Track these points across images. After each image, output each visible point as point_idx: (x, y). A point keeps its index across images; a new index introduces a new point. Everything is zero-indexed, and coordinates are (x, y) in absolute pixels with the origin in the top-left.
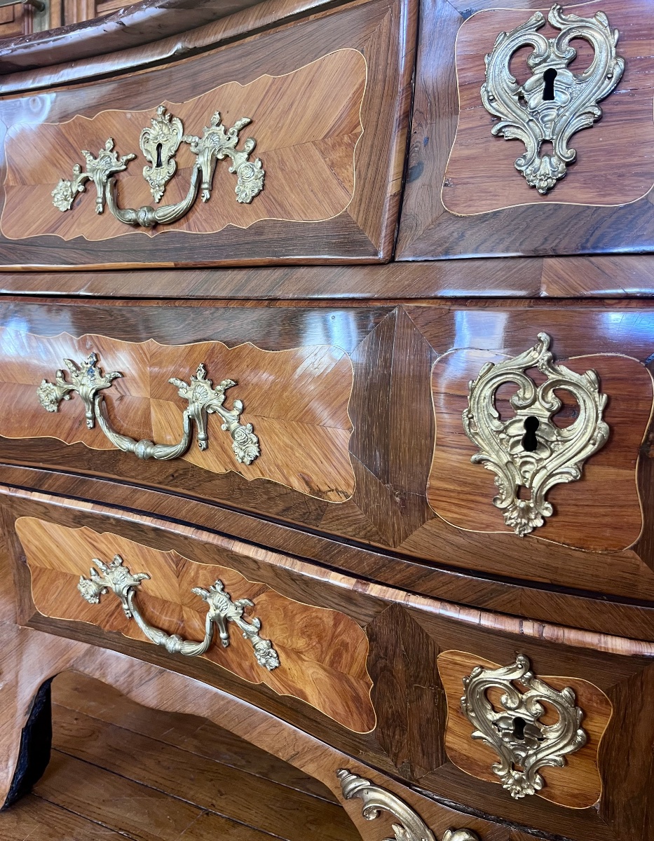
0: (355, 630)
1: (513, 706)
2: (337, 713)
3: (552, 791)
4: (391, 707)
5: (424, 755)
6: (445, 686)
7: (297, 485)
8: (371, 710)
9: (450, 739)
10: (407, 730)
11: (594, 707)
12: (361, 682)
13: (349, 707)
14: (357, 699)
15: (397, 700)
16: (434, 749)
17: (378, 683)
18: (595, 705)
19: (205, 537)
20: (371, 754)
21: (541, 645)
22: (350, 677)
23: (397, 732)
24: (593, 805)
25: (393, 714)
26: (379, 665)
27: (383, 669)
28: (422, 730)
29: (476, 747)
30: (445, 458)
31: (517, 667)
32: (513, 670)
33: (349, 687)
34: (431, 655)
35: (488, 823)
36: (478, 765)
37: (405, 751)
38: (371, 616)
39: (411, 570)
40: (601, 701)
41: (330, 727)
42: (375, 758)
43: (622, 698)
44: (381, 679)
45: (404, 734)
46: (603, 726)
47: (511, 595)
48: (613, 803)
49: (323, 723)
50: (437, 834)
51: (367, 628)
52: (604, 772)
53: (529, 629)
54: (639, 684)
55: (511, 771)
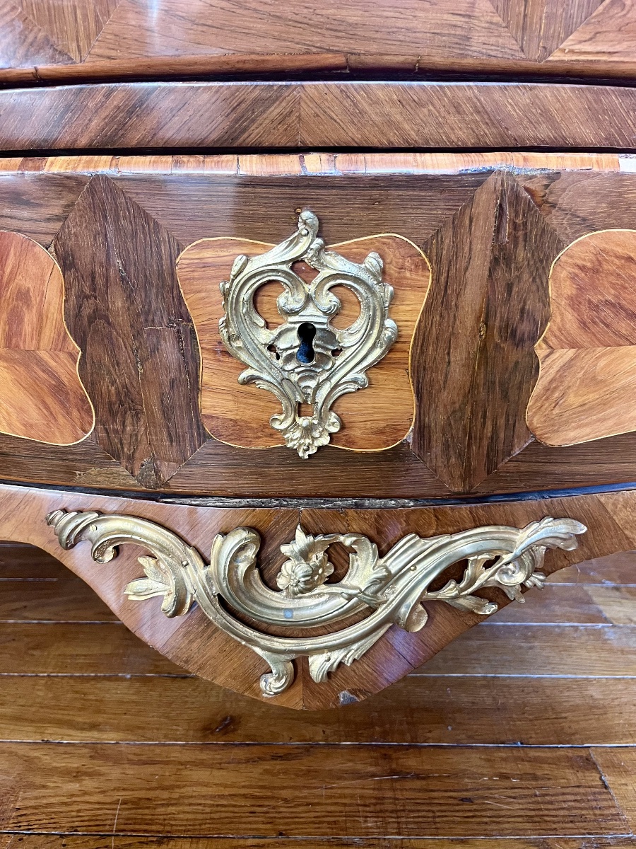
0: (35, 257)
1: (297, 306)
2: (31, 426)
3: (353, 433)
4: (113, 382)
5: (171, 441)
6: (192, 314)
8: (84, 400)
9: (208, 403)
10: (142, 411)
11: (406, 278)
12: (62, 355)
13: (47, 408)
14: (59, 389)
15: (122, 367)
16: (186, 428)
17: (88, 347)
18: (408, 274)
20: (94, 470)
21: (333, 187)
22: (43, 354)
23: (128, 421)
24: (405, 438)
25: (118, 393)
26: (86, 312)
27: (91, 320)
28: (165, 402)
29: (245, 400)
31: (300, 234)
32: (294, 243)
33: (44, 371)
34: (165, 262)
35: (269, 511)
36: (251, 428)
37: (143, 446)
38: (57, 218)
39: (116, 100)
40: (416, 266)
41: (24, 453)
42: (100, 474)
43: (444, 252)
44: (92, 339)
45: (138, 419)
46: (418, 306)
47: (284, 104)
48: (429, 427)
49: (12, 452)
50: (202, 550)
51: (55, 246)
52: (418, 382)
53: (315, 166)
54: (467, 222)
55: (297, 419)
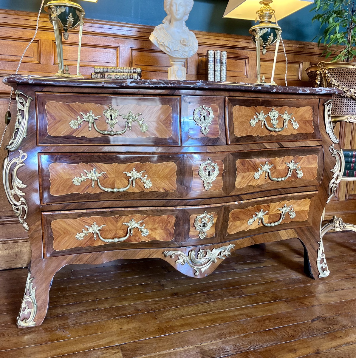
0: (172, 218)
1: (204, 221)
2: (164, 239)
3: (208, 235)
4: (178, 232)
5: (184, 239)
7: (162, 190)
8: (173, 235)
9: (190, 233)
12: (172, 229)
13: (168, 236)
15: (180, 229)
17: (176, 227)
19: (128, 209)
20: (172, 244)
21: (208, 209)
26: (177, 223)
28: (185, 233)
30: (195, 180)
31: (205, 213)
33: (169, 231)
34: (189, 217)
37: (180, 240)
38: (177, 213)
40: (216, 215)
41: (162, 243)
43: (219, 214)
45: (180, 236)
46: (216, 220)
48: (217, 233)
51: (176, 216)
52: (216, 228)
53: (206, 206)
54: (221, 211)
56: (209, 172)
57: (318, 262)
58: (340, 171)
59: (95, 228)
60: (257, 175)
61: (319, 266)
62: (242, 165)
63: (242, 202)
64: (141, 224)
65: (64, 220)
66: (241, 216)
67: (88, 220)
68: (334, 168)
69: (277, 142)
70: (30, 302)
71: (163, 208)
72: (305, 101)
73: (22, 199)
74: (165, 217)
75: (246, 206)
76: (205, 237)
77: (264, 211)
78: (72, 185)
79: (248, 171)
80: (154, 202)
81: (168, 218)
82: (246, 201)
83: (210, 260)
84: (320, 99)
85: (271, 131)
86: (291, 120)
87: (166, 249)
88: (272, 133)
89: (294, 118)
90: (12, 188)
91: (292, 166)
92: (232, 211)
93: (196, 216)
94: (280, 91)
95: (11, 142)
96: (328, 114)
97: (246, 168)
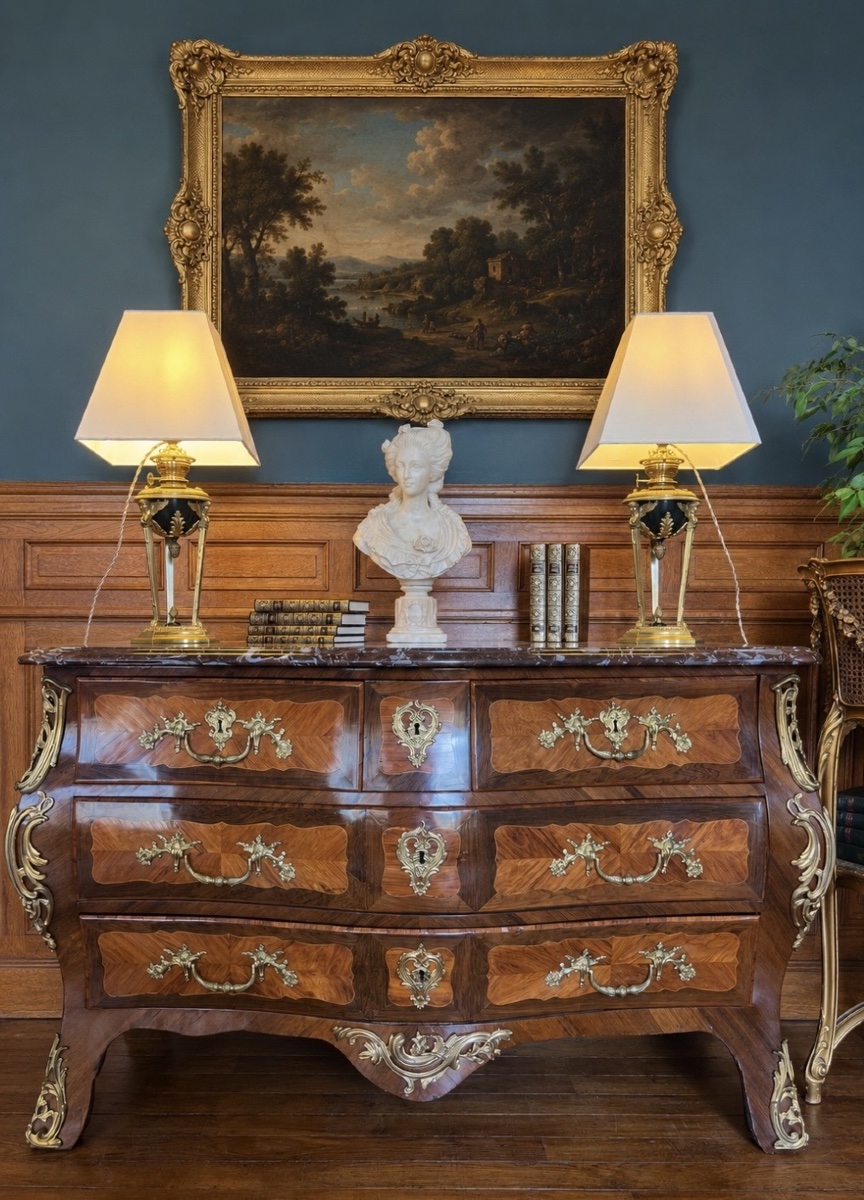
0: (346, 952)
1: (419, 966)
2: (332, 998)
3: (435, 1001)
4: (362, 985)
5: (378, 1004)
6: (388, 966)
7: (316, 887)
8: (352, 990)
9: (391, 992)
12: (348, 977)
13: (339, 992)
14: (344, 987)
15: (365, 981)
16: (382, 998)
17: (357, 976)
18: (448, 959)
19: (253, 922)
20: (351, 1013)
22: (341, 977)
24: (450, 1003)
25: (362, 988)
26: (358, 966)
27: (360, 968)
30: (389, 869)
33: (340, 982)
34: (382, 953)
35: (409, 1027)
36: (403, 1000)
37: (369, 1005)
38: (355, 943)
40: (451, 957)
44: (358, 973)
46: (451, 966)
49: (324, 1006)
52: (453, 987)
55: (417, 997)
56: (422, 854)
57: (775, 1108)
58: (822, 866)
59: (184, 958)
60: (557, 865)
61: (779, 1118)
62: (514, 839)
63: (522, 928)
64: (280, 958)
65: (124, 934)
66: (525, 962)
67: (174, 937)
68: (803, 857)
69: (624, 786)
70: (54, 1097)
71: (323, 928)
72: (712, 683)
73: (40, 887)
74: (330, 949)
75: (533, 939)
76: (426, 1003)
77: (592, 955)
78: (135, 865)
79: (532, 856)
80: (304, 913)
81: (335, 953)
82: (532, 928)
83: (442, 1061)
84: (759, 677)
85: (603, 759)
86: (670, 729)
87: (339, 1021)
88: (604, 765)
89: (678, 726)
90: (19, 865)
91: (665, 846)
92: (494, 949)
93: (400, 952)
94: (625, 663)
95: (26, 773)
96: (788, 712)
97: (525, 846)
